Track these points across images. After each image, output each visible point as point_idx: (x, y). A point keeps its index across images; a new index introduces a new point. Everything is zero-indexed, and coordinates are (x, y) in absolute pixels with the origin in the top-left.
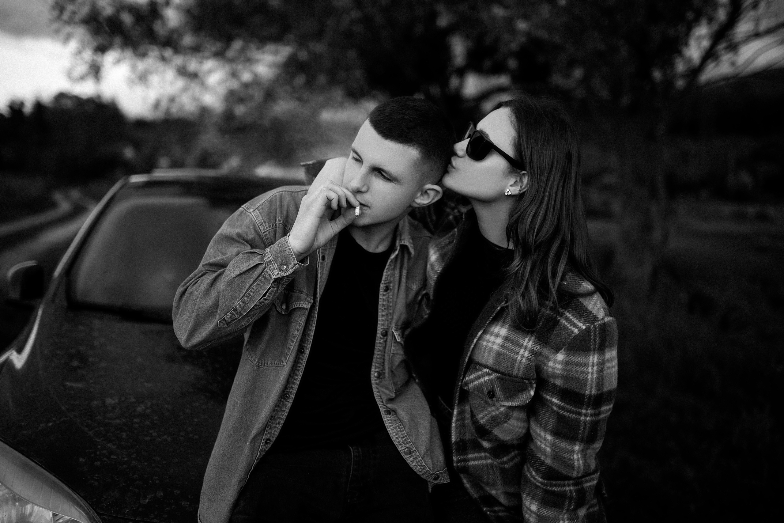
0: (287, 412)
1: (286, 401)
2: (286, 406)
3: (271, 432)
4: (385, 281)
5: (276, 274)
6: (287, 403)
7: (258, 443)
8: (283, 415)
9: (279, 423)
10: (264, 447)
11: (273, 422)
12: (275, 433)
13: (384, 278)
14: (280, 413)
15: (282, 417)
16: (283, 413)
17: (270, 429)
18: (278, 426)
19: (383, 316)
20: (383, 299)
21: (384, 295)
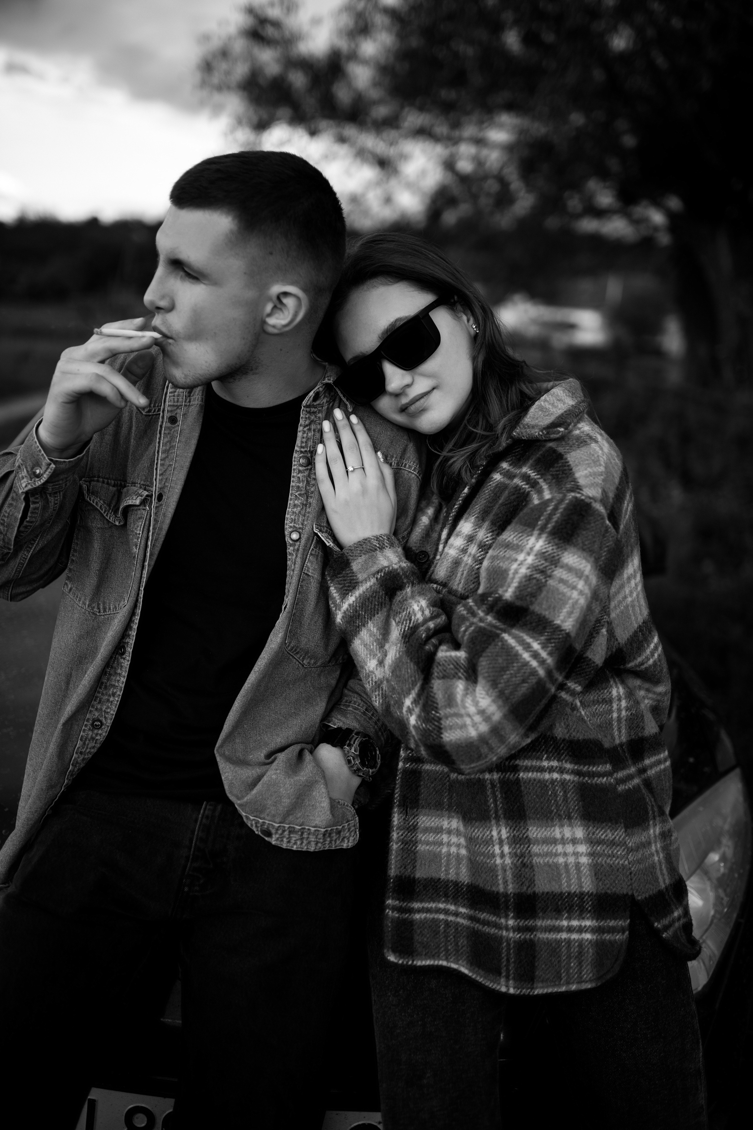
0: (124, 677)
1: (122, 658)
2: (122, 666)
3: (101, 709)
4: (301, 447)
5: (24, 485)
6: (122, 660)
7: (78, 725)
8: (118, 681)
9: (114, 694)
10: (90, 733)
11: (104, 692)
12: (109, 710)
13: (298, 442)
14: (114, 678)
15: (117, 684)
16: (118, 678)
17: (99, 703)
18: (111, 699)
19: (295, 506)
20: (299, 478)
21: (300, 472)
